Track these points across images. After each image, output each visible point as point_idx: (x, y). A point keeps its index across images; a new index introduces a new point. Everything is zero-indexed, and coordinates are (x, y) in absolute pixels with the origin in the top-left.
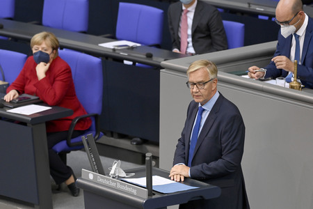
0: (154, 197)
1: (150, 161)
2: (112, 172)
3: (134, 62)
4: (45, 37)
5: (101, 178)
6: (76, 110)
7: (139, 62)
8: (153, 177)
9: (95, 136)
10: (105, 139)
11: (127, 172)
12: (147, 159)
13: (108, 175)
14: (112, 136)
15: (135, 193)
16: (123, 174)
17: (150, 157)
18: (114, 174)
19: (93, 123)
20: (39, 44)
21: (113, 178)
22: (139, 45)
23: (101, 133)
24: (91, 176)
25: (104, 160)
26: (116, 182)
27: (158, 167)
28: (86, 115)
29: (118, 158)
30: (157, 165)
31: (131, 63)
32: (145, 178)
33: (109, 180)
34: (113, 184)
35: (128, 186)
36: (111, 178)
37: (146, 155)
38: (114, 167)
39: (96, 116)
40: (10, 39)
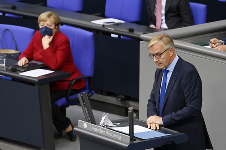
0: (135, 142)
1: (132, 114)
2: (102, 122)
3: (120, 35)
4: (49, 16)
5: (93, 127)
6: (73, 73)
7: (123, 36)
8: (134, 126)
9: (89, 94)
10: (96, 97)
11: (114, 122)
12: (130, 112)
13: (99, 124)
14: (102, 94)
15: (120, 139)
16: (111, 124)
17: (132, 111)
18: (104, 124)
19: (87, 84)
20: (44, 21)
21: (103, 127)
22: (123, 22)
23: (93, 92)
24: (85, 126)
25: (96, 113)
26: (105, 130)
27: (138, 119)
28: (81, 77)
29: (106, 112)
30: (138, 117)
31: (116, 36)
32: (128, 127)
33: (99, 129)
34: (103, 132)
35: (115, 134)
36: (101, 127)
37: (129, 109)
38: (103, 118)
39: (89, 78)
40: (21, 17)
